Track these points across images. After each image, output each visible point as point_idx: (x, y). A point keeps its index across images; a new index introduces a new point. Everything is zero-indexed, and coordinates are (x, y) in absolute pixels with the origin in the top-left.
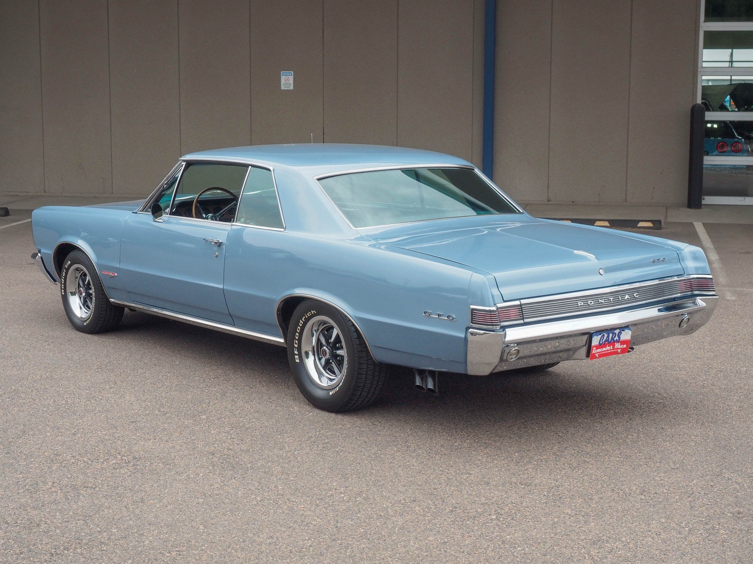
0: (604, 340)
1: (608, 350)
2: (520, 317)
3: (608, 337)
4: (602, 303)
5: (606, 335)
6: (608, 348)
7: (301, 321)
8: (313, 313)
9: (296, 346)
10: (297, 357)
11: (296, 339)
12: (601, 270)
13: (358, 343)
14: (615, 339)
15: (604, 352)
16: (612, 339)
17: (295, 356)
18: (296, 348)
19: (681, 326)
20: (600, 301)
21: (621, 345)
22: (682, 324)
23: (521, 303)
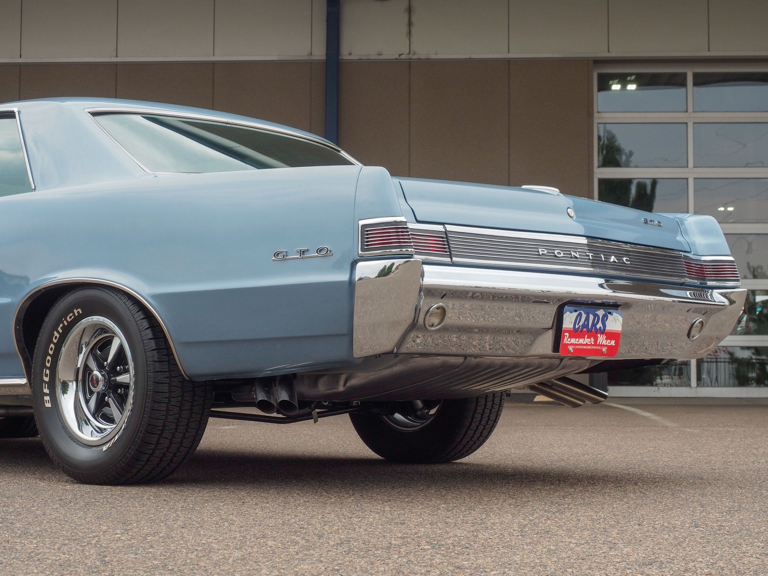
0: (581, 324)
1: (587, 345)
2: (446, 252)
3: (587, 319)
4: (577, 258)
5: (584, 316)
6: (587, 341)
7: (55, 333)
8: (76, 314)
9: (46, 379)
10: (47, 398)
11: (47, 368)
12: (569, 210)
13: (154, 348)
14: (598, 326)
15: (582, 347)
16: (594, 325)
17: (45, 397)
18: (46, 382)
19: (691, 335)
20: (573, 253)
21: (607, 339)
22: (693, 333)
23: (446, 230)
